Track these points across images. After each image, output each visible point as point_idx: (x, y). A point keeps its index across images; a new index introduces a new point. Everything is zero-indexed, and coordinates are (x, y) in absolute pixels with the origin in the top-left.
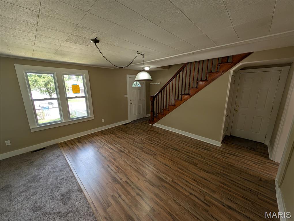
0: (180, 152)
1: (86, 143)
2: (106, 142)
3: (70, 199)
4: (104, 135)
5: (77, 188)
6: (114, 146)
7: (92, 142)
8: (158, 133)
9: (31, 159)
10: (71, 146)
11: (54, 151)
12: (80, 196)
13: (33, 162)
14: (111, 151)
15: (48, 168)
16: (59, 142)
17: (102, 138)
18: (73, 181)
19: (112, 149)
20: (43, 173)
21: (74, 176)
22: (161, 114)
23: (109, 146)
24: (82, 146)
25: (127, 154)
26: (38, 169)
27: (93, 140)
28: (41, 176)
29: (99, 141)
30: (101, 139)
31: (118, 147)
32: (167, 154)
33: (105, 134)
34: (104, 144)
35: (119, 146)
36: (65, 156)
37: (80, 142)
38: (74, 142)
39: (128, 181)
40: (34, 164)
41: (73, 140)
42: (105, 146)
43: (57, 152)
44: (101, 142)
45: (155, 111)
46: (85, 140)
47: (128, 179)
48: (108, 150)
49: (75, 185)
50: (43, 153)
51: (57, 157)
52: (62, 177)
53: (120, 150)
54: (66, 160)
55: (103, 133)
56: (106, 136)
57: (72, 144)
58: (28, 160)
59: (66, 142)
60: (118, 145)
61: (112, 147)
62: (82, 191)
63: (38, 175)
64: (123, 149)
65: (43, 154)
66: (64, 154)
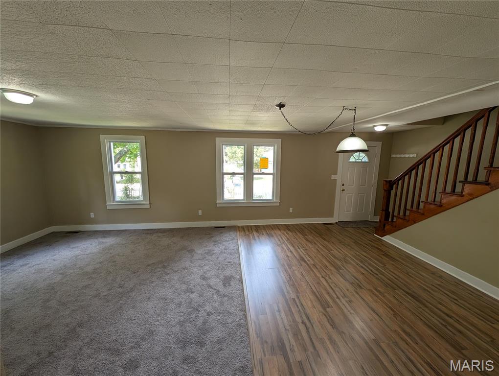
0: (426, 306)
1: (263, 234)
2: (287, 241)
3: (230, 285)
4: (287, 231)
5: (238, 277)
6: (296, 250)
7: (270, 236)
8: (386, 255)
9: (212, 234)
10: (247, 233)
11: (231, 233)
12: (239, 286)
13: (212, 237)
14: (289, 254)
15: (222, 247)
16: (238, 225)
17: (283, 233)
18: (238, 269)
19: (291, 251)
20: (217, 249)
21: (240, 264)
22: (404, 219)
23: (289, 246)
24: (258, 236)
25: (310, 267)
26: (214, 245)
27: (273, 233)
28: (214, 252)
29: (279, 237)
30: (282, 235)
31: (301, 253)
32: (388, 296)
33: (289, 230)
34: (284, 242)
35: (304, 252)
36: (239, 241)
37: (257, 231)
38: (252, 229)
39: (296, 300)
40: (213, 239)
41: (251, 227)
42: (284, 245)
43: (233, 234)
44: (281, 239)
45: (391, 210)
46: (263, 231)
47: (298, 297)
48: (285, 252)
49: (238, 274)
50: (222, 231)
51: (232, 239)
52: (230, 261)
53: (302, 257)
54: (238, 245)
55: (287, 228)
56: (290, 233)
57: (249, 231)
58: (209, 234)
59: (244, 227)
60: (302, 250)
61: (292, 249)
62: (242, 283)
63: (213, 250)
64: (307, 258)
65: (222, 233)
66: (238, 238)
